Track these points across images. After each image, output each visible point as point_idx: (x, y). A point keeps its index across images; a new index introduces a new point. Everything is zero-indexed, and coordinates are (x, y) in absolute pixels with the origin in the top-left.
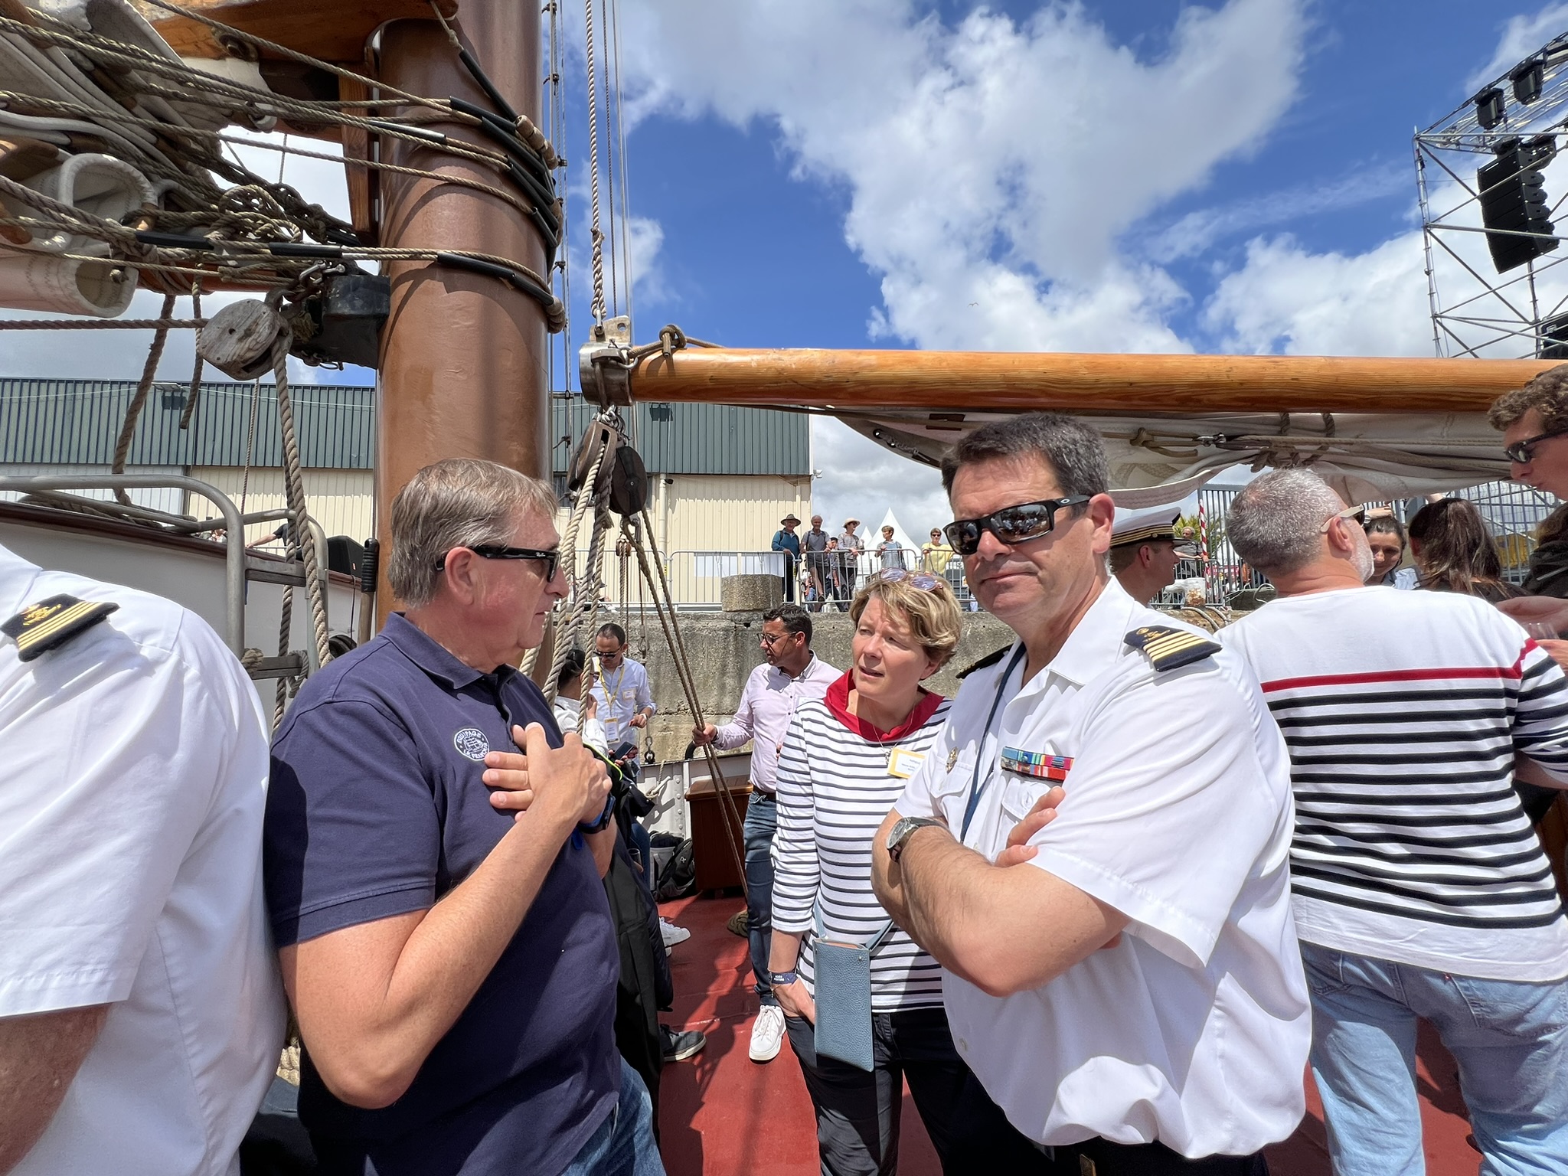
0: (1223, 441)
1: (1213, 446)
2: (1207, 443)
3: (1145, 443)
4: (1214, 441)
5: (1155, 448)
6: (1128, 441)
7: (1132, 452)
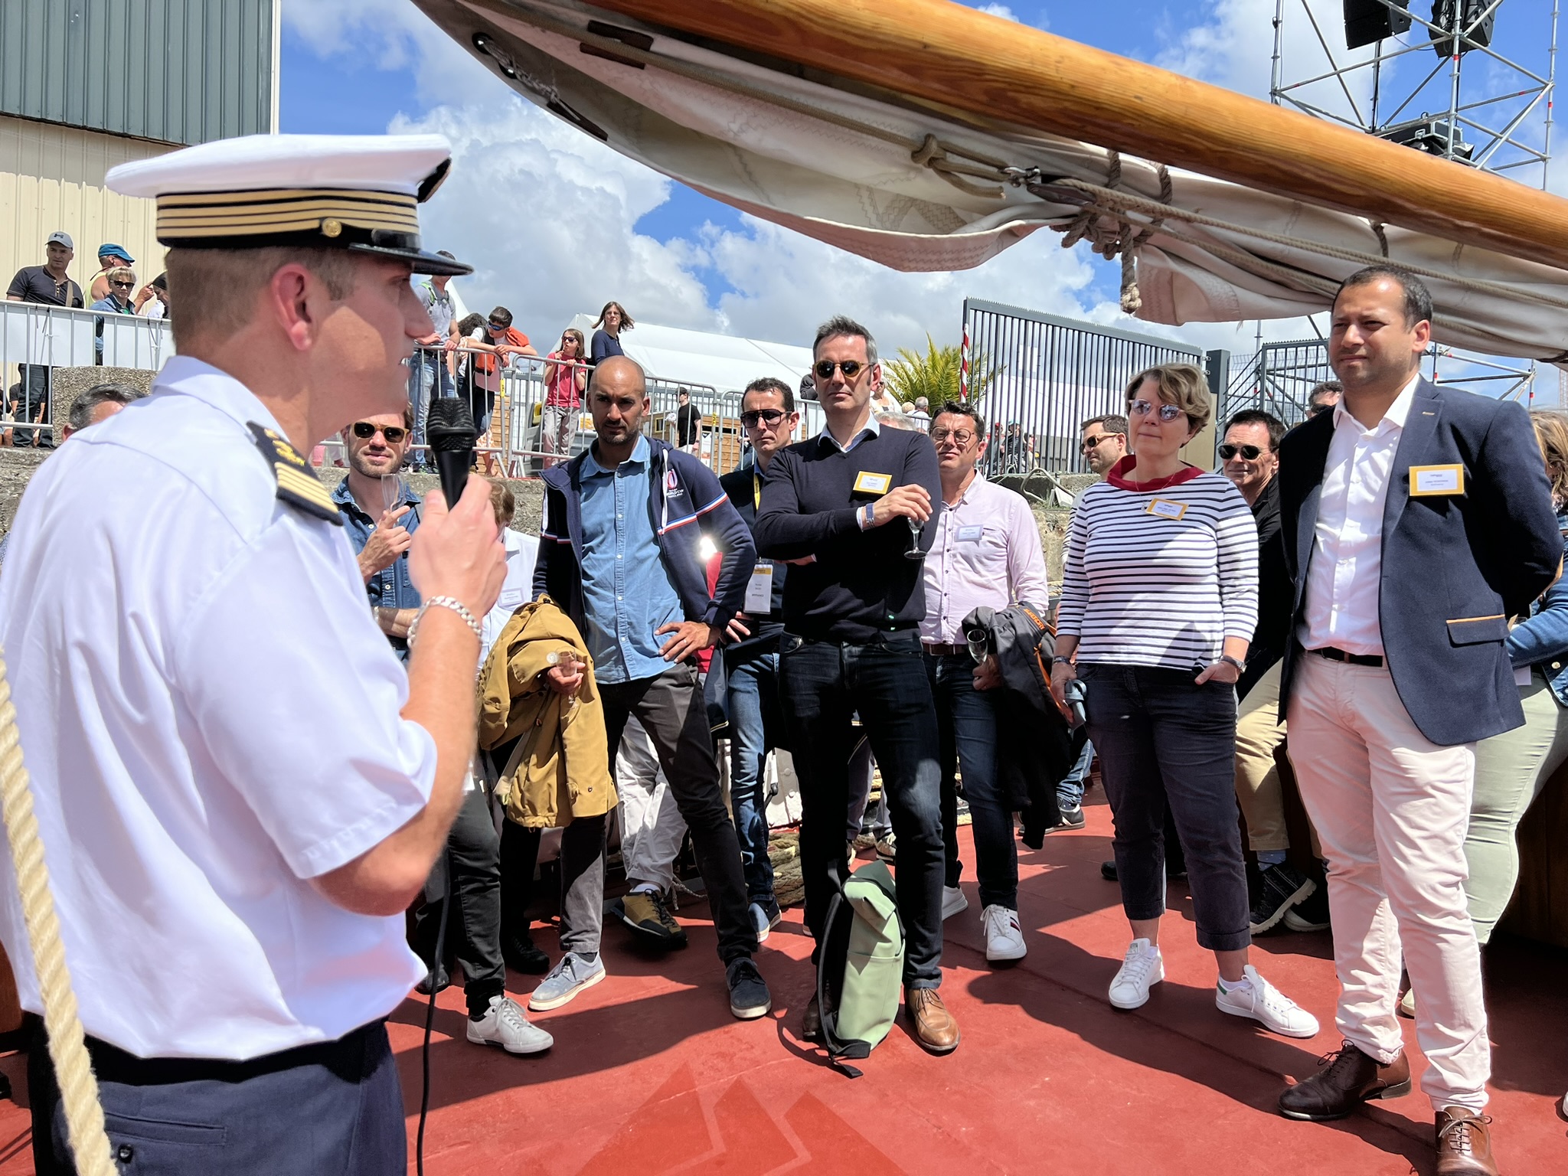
0: (1038, 181)
1: (1023, 189)
2: (1015, 181)
3: (932, 163)
4: (1026, 177)
5: (945, 173)
6: (907, 153)
7: (912, 175)
